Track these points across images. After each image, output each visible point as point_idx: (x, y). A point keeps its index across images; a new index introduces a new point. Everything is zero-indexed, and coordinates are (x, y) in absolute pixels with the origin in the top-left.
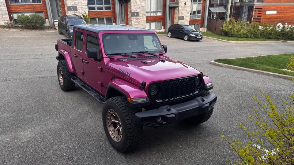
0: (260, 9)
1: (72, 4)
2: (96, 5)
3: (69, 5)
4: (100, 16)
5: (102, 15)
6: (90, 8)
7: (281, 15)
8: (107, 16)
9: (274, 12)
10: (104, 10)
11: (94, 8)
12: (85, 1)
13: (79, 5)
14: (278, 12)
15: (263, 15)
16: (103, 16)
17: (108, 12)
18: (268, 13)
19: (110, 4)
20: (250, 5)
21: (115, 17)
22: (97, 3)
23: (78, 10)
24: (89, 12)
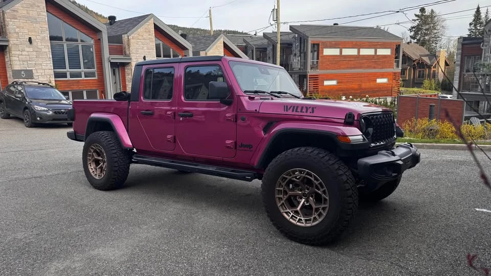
0: (315, 78)
1: (24, 67)
2: (68, 70)
3: (17, 68)
4: (76, 88)
5: (80, 86)
6: (57, 75)
7: (343, 86)
8: (89, 88)
9: (334, 83)
10: (83, 78)
11: (64, 75)
12: (49, 62)
13: (37, 67)
14: (338, 83)
15: (320, 87)
16: (81, 88)
17: (91, 81)
18: (326, 83)
19: (94, 69)
20: (301, 74)
21: (104, 88)
22: (69, 67)
23: (35, 77)
24: (55, 81)
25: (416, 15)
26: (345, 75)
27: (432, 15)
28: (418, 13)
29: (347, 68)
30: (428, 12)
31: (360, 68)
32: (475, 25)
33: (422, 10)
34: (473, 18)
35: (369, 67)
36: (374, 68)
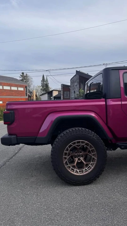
9: (1, 102)
14: (3, 102)
25: (21, 75)
26: (6, 99)
27: (27, 76)
28: (21, 74)
29: (6, 96)
30: (25, 75)
31: (12, 95)
32: (43, 82)
33: (23, 73)
34: (42, 79)
35: (16, 96)
36: (18, 96)
